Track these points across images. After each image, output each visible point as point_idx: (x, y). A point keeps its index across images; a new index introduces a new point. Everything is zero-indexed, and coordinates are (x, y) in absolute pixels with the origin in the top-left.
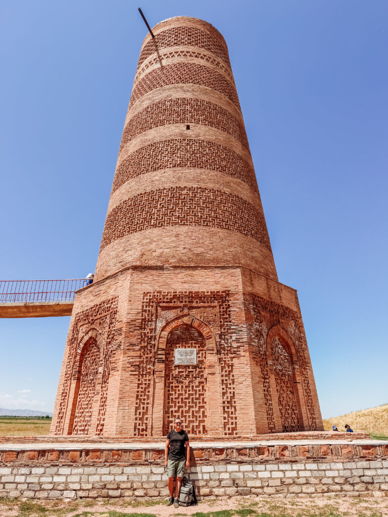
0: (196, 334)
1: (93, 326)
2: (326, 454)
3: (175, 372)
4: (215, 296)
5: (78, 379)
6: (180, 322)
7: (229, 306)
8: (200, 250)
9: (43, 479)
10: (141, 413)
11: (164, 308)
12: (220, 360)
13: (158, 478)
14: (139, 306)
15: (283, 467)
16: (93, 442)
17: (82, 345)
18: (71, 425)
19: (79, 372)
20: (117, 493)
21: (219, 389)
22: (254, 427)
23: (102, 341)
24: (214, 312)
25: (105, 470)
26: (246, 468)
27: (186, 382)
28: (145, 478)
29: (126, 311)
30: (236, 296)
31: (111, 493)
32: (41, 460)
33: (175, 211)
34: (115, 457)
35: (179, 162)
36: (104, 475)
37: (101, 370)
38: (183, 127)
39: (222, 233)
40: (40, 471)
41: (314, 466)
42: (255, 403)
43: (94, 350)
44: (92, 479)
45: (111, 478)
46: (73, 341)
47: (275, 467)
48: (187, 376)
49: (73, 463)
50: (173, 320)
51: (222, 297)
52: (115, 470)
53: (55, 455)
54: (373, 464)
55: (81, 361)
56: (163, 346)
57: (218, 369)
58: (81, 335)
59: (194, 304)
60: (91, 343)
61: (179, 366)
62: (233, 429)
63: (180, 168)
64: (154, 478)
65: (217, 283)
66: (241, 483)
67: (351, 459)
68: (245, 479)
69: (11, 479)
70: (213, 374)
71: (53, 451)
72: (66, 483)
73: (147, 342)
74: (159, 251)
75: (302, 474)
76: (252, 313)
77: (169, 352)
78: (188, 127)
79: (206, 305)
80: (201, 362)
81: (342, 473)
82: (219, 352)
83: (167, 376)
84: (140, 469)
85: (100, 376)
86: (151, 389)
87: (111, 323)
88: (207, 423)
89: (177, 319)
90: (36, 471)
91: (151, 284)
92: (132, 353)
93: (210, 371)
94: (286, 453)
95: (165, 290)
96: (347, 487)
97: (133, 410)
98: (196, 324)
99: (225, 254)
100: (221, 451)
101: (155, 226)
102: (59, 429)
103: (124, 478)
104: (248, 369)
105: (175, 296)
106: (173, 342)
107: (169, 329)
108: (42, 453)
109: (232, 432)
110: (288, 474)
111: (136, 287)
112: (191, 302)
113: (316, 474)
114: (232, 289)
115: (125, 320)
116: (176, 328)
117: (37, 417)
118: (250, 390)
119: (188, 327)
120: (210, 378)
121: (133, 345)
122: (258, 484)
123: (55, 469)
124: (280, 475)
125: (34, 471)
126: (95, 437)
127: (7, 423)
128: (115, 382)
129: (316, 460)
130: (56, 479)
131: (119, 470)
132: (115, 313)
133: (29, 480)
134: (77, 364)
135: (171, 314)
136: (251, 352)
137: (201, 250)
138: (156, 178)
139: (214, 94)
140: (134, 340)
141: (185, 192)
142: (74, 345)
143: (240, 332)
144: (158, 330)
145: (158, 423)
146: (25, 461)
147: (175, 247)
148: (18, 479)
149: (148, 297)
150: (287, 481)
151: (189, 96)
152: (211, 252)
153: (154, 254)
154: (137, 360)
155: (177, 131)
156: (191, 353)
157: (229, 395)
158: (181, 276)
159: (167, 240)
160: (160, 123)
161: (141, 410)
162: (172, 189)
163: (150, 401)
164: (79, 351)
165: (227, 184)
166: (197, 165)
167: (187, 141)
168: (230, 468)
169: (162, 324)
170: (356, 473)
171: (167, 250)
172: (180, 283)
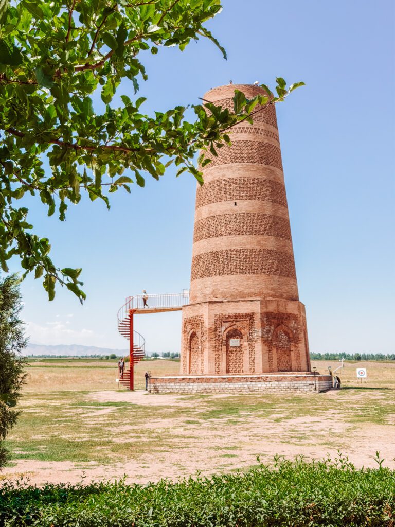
0: (239, 333)
1: (194, 327)
2: (282, 379)
3: (231, 349)
4: (247, 315)
5: (190, 350)
6: (231, 328)
7: (254, 320)
8: (242, 289)
9: (185, 387)
10: (218, 366)
11: (225, 322)
12: (249, 344)
13: (223, 386)
14: (213, 321)
15: (266, 383)
16: (200, 375)
17: (190, 335)
18: (190, 369)
19: (190, 347)
20: (210, 391)
21: (248, 356)
22: (262, 370)
23: (199, 334)
24: (247, 323)
25: (206, 384)
26: (253, 383)
27: (235, 353)
28: (219, 386)
29: (208, 323)
30: (257, 315)
31: (208, 391)
32: (183, 381)
33: (228, 266)
34: (208, 380)
35: (230, 231)
36: (205, 385)
37: (200, 347)
38: (232, 203)
39: (253, 277)
40: (184, 384)
41: (277, 383)
42: (263, 361)
43: (196, 338)
44: (201, 387)
45: (207, 386)
46: (185, 332)
47: (263, 383)
48: (236, 351)
49: (194, 382)
50: (229, 327)
51: (251, 316)
52: (208, 384)
53: (188, 380)
54: (298, 382)
55: (190, 342)
56: (225, 339)
57: (248, 348)
58: (188, 330)
59: (238, 319)
60: (194, 335)
61: (232, 347)
63: (231, 236)
64: (222, 387)
65: (248, 309)
66: (251, 388)
68: (253, 387)
69: (174, 387)
70: (246, 350)
71: (187, 378)
72: (193, 388)
73: (218, 337)
74: (221, 290)
75: (272, 385)
76: (265, 322)
77: (227, 341)
78: (235, 204)
79: (243, 319)
80: (241, 345)
81: (287, 385)
82: (249, 341)
83: (227, 351)
84: (217, 384)
85: (200, 350)
86: (221, 356)
87: (202, 327)
88: (244, 369)
89: (230, 326)
91: (218, 310)
92: (212, 342)
93: (245, 349)
94: (268, 379)
95: (224, 313)
96: (288, 389)
97: (214, 364)
98: (239, 329)
99: (255, 290)
100: (245, 378)
101: (219, 274)
102: (184, 371)
103: (212, 386)
104: (260, 348)
105: (229, 316)
106: (229, 336)
107: (227, 331)
108: (183, 379)
109: (253, 372)
110: (268, 385)
111: (211, 312)
112: (237, 318)
113: (278, 385)
114: (256, 312)
115: (208, 328)
116: (230, 331)
117: (98, 356)
118: (261, 356)
119: (235, 330)
120: (245, 352)
121: (212, 338)
122: (257, 388)
123: (188, 384)
124: (265, 385)
125: (182, 384)
126: (201, 374)
127: (63, 367)
128: (206, 352)
129: (278, 381)
130: (189, 387)
131: (210, 384)
132: (203, 323)
133: (181, 387)
134: (189, 343)
135: (227, 325)
136: (262, 341)
138: (218, 242)
139: (253, 168)
140: (212, 336)
141: (234, 253)
142: (186, 334)
143: (258, 332)
144: (222, 332)
145: (224, 369)
146: (178, 381)
147: (229, 288)
148: (177, 387)
149: (217, 317)
150: (267, 387)
151: (236, 175)
152: (247, 290)
153: (219, 292)
154: (214, 345)
155: (229, 207)
156: (237, 341)
157: (252, 358)
158: (231, 305)
159: (225, 283)
160: (219, 200)
161: (217, 364)
162: (227, 251)
163: (221, 361)
164: (189, 338)
165: (259, 243)
166: (241, 233)
167: (235, 215)
168: (248, 383)
169: (224, 329)
170: (292, 385)
171: (225, 290)
172: (231, 309)
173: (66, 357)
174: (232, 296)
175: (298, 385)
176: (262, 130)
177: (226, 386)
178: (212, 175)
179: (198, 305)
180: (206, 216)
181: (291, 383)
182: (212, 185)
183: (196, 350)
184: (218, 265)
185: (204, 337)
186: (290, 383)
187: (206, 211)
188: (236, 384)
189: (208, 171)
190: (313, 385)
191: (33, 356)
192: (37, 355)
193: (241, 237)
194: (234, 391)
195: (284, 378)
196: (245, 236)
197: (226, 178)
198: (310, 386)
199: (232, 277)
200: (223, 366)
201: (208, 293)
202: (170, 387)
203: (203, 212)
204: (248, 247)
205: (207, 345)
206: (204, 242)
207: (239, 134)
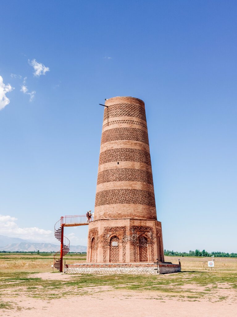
0: (117, 238)
1: (94, 234)
2: (139, 266)
3: (113, 248)
4: (122, 228)
5: (92, 248)
6: (113, 235)
7: (126, 230)
9: (85, 270)
11: (109, 231)
12: (123, 245)
13: (106, 270)
14: (103, 231)
15: (130, 268)
18: (91, 260)
19: (92, 246)
20: (99, 272)
21: (122, 252)
22: (129, 260)
23: (96, 238)
24: (121, 232)
25: (96, 268)
26: (123, 268)
27: (115, 250)
28: (104, 270)
29: (101, 232)
30: (128, 228)
31: (97, 272)
33: (113, 199)
34: (98, 266)
35: (115, 179)
37: (96, 246)
38: (116, 163)
39: (127, 205)
40: (84, 268)
41: (136, 268)
42: (130, 255)
43: (94, 241)
44: (94, 270)
45: (97, 270)
46: (89, 237)
49: (90, 267)
51: (124, 228)
52: (98, 268)
53: (86, 265)
54: (148, 268)
55: (92, 243)
56: (109, 241)
57: (122, 247)
58: (91, 236)
59: (117, 230)
60: (93, 239)
61: (113, 246)
62: (125, 261)
63: (115, 182)
65: (122, 224)
66: (122, 271)
67: (144, 267)
69: (79, 270)
72: (89, 271)
73: (105, 241)
74: (109, 213)
75: (134, 269)
76: (132, 231)
77: (110, 243)
78: (118, 163)
79: (120, 230)
80: (118, 245)
81: (142, 269)
82: (122, 243)
83: (110, 249)
84: (103, 268)
85: (96, 248)
86: (107, 252)
87: (97, 235)
88: (119, 259)
90: (83, 268)
91: (106, 224)
92: (102, 243)
93: (120, 247)
94: (131, 265)
95: (109, 226)
96: (143, 272)
98: (117, 236)
99: (127, 213)
100: (118, 265)
101: (108, 204)
102: (88, 261)
103: (100, 270)
104: (129, 247)
105: (112, 228)
106: (112, 240)
107: (111, 237)
110: (131, 270)
111: (102, 226)
113: (137, 269)
114: (127, 226)
115: (100, 235)
116: (113, 237)
118: (129, 252)
120: (120, 249)
121: (102, 241)
122: (125, 271)
123: (87, 268)
124: (130, 270)
126: (96, 262)
128: (99, 249)
129: (137, 267)
130: (87, 270)
132: (98, 232)
133: (82, 270)
135: (111, 233)
136: (130, 243)
137: (120, 212)
138: (108, 185)
139: (129, 143)
140: (102, 240)
141: (116, 191)
142: (90, 239)
143: (128, 237)
144: (108, 237)
145: (108, 260)
146: (81, 267)
147: (113, 211)
148: (80, 270)
149: (105, 228)
150: (131, 271)
151: (119, 147)
152: (123, 213)
153: (108, 214)
154: (103, 245)
155: (115, 165)
156: (116, 243)
157: (124, 253)
158: (113, 222)
159: (111, 209)
160: (109, 161)
161: (104, 257)
162: (112, 190)
163: (106, 254)
164: (91, 241)
165: (131, 186)
166: (120, 179)
167: (118, 170)
168: (120, 268)
169: (108, 236)
170: (145, 270)
171: (111, 213)
172: (113, 224)
173: (73, 253)
174: (114, 216)
175: (148, 270)
176: (135, 121)
177: (107, 270)
178: (106, 147)
179: (96, 222)
180: (103, 170)
181: (145, 268)
182: (106, 152)
183: (94, 248)
184: (108, 198)
185: (98, 240)
186: (143, 268)
187: (103, 167)
188: (114, 268)
189: (105, 145)
190: (157, 269)
191: (54, 252)
192: (56, 252)
193: (120, 182)
194: (112, 272)
195: (141, 265)
196: (123, 182)
197: (114, 148)
198: (155, 270)
199: (114, 205)
200: (108, 258)
201: (102, 214)
202: (76, 270)
203: (101, 168)
204: (125, 188)
205: (100, 245)
206: (101, 185)
207: (122, 124)
